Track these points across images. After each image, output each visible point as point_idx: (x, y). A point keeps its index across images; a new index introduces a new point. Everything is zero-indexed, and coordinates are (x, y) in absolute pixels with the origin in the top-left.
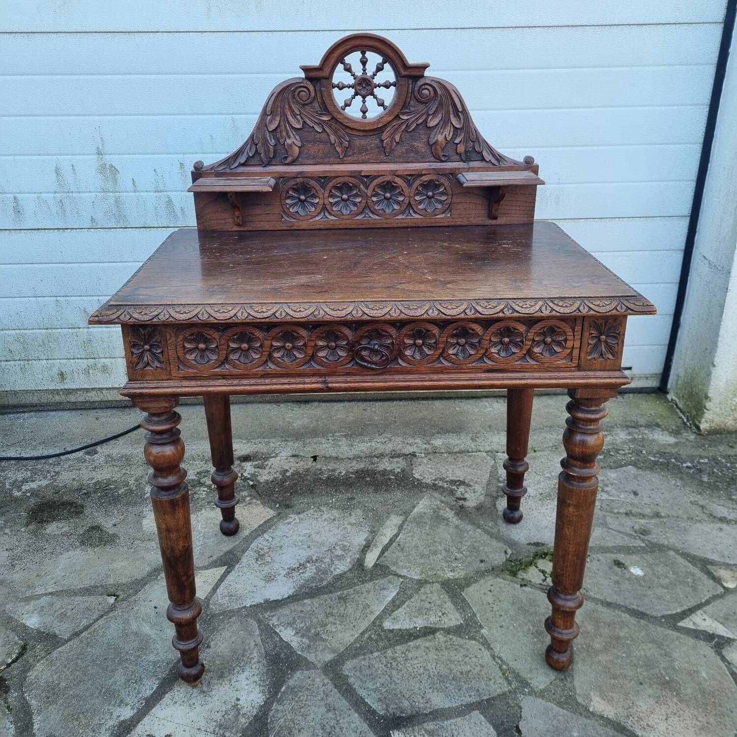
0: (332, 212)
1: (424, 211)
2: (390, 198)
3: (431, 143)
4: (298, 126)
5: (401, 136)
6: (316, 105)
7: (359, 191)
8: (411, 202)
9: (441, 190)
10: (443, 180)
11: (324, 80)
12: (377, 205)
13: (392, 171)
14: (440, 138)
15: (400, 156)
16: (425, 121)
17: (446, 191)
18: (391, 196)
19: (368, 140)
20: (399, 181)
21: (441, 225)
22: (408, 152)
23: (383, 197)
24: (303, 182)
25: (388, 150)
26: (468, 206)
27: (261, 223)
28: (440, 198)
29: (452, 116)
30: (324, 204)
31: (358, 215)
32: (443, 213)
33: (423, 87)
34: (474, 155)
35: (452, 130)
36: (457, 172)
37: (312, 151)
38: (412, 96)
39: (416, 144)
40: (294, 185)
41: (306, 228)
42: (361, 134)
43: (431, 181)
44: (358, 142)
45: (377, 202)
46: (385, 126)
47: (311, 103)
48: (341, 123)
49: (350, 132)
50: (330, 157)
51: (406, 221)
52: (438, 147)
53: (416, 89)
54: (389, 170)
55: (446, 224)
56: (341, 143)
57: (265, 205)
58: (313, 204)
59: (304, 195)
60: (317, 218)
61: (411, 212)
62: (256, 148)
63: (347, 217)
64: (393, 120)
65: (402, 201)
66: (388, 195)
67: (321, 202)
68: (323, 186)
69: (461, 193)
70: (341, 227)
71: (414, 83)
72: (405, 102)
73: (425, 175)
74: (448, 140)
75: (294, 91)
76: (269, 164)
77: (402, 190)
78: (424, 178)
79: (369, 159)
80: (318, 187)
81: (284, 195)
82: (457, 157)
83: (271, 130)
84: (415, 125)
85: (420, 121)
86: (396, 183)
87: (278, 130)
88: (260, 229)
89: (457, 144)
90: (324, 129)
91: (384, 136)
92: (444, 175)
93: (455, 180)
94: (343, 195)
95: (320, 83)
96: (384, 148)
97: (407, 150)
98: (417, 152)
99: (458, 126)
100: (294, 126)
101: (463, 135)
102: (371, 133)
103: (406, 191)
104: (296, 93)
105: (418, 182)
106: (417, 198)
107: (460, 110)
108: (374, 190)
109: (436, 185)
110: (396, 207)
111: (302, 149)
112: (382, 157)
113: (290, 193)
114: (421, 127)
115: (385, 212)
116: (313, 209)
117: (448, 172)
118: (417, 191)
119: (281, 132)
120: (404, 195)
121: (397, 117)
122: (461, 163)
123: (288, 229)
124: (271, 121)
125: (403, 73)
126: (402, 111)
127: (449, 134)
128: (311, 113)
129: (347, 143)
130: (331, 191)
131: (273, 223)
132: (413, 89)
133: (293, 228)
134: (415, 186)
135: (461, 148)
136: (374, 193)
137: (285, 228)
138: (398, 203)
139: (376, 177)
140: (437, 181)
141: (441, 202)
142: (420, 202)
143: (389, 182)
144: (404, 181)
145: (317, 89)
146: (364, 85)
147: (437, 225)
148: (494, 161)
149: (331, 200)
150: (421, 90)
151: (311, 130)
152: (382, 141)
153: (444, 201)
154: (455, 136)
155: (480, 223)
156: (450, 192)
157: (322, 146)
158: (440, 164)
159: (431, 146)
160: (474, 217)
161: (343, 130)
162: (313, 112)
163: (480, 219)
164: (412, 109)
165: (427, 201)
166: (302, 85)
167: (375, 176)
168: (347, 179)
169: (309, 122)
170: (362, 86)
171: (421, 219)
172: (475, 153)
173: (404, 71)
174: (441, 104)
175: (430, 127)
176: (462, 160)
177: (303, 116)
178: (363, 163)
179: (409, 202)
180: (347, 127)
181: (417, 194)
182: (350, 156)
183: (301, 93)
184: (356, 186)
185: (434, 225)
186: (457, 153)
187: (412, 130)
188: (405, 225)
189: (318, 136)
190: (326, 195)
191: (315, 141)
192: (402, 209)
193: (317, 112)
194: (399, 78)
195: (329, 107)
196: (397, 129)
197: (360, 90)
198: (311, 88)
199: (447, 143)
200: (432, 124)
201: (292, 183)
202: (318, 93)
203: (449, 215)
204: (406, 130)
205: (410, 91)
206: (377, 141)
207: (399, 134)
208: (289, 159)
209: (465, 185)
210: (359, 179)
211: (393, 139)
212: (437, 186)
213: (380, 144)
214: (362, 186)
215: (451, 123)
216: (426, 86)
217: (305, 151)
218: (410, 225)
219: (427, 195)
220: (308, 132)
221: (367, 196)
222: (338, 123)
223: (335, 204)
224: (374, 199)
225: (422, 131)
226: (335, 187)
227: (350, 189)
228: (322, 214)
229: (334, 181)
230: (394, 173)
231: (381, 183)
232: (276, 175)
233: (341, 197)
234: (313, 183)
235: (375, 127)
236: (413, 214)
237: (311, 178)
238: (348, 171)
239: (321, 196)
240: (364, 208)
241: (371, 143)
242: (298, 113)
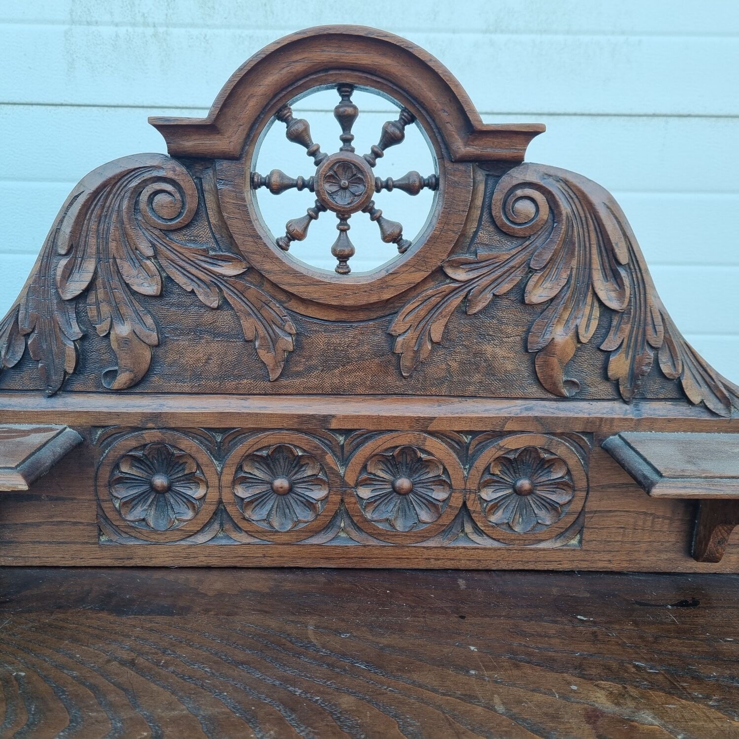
0: (242, 524)
1: (504, 531)
2: (411, 491)
3: (533, 347)
4: (150, 288)
5: (446, 326)
6: (202, 231)
7: (322, 469)
8: (469, 504)
9: (555, 476)
10: (563, 449)
11: (225, 164)
12: (371, 508)
13: (418, 419)
14: (560, 335)
15: (441, 381)
16: (520, 290)
17: (571, 479)
18: (414, 484)
19: (351, 333)
20: (437, 448)
21: (551, 567)
22: (466, 368)
23: (388, 488)
24: (161, 443)
25: (406, 362)
26: (632, 520)
27: (41, 547)
28: (553, 497)
29: (598, 277)
30: (220, 502)
31: (315, 532)
32: (560, 535)
33: (519, 192)
34: (654, 385)
35: (596, 313)
36: (605, 429)
37: (188, 359)
38: (485, 216)
39: (488, 349)
40: (135, 449)
41: (168, 562)
42: (333, 316)
43: (529, 451)
44: (320, 340)
45: (371, 502)
46: (402, 297)
47: (188, 226)
48: (275, 285)
49: (301, 309)
50: (239, 377)
51: (451, 554)
52: (555, 361)
53: (498, 196)
54: (410, 418)
55: (566, 566)
56: (275, 340)
57: (52, 499)
58: (189, 502)
59: (167, 473)
60: (201, 539)
61: (468, 528)
62: (26, 344)
63: (285, 538)
64: (425, 281)
65: (444, 501)
66: (404, 483)
67: (213, 496)
68: (219, 453)
69: (614, 486)
70: (266, 563)
71: (490, 182)
72: (463, 235)
73: (511, 433)
74: (584, 340)
75: (137, 191)
76: (64, 388)
77: (445, 470)
78: (511, 443)
79: (354, 384)
80: (204, 457)
81: (105, 474)
82: (605, 389)
83: (68, 296)
84: (490, 296)
85: (506, 287)
86: (429, 454)
87: (91, 298)
88: (37, 563)
89: (608, 353)
90: (225, 301)
91: (399, 324)
92: (567, 436)
93: (597, 449)
94: (275, 476)
95: (215, 170)
96: (399, 357)
97: (462, 363)
98: (490, 371)
99: (614, 305)
100: (135, 288)
101: (627, 328)
102: (361, 316)
103: (458, 472)
104: (144, 197)
105: (489, 454)
106: (488, 494)
107: (623, 257)
108: (365, 468)
109: (543, 462)
110: (425, 516)
111: (160, 351)
112: (391, 380)
113: (125, 468)
114: (505, 302)
115: (393, 526)
116: (190, 514)
117: (578, 428)
118: (487, 477)
119: (97, 304)
120: (450, 486)
121: (439, 273)
122: (617, 406)
123: (117, 564)
124: (68, 273)
125: (461, 147)
126: (454, 257)
127: (588, 326)
128: (188, 254)
129: (289, 339)
130: (240, 468)
131: (74, 547)
132: (489, 196)
133: (132, 563)
134: (481, 462)
135: (619, 366)
136: (365, 476)
137: (108, 562)
138: (431, 505)
139: (370, 435)
140: (548, 451)
141: (552, 507)
142: (495, 506)
143: (407, 450)
144: (452, 447)
145: (206, 187)
146: (344, 182)
147: (540, 567)
148: (713, 404)
149: (241, 492)
150: (511, 200)
151: (188, 301)
152: (392, 338)
153: (561, 506)
154: (604, 330)
155: (664, 567)
156: (583, 484)
157: (216, 347)
158: (554, 404)
159: (533, 357)
160: (647, 551)
161: (281, 303)
162: (196, 251)
163: (664, 556)
164: (483, 253)
165: (514, 502)
166: (162, 173)
167: (369, 431)
168: (286, 438)
169: (180, 279)
170: (338, 183)
171: (495, 550)
172: (659, 380)
173: (466, 144)
174: (568, 243)
175: (532, 305)
176: (620, 397)
177: (164, 263)
178: (336, 393)
179: (464, 503)
180: (291, 296)
181: (487, 484)
182: (298, 374)
183: (159, 198)
184: (312, 457)
185: (531, 567)
186: (606, 378)
187: (480, 312)
188: (449, 565)
189: (208, 317)
190: (227, 478)
191: (197, 332)
192: (440, 522)
193: (206, 251)
194: (449, 165)
195: (238, 239)
196: (436, 306)
197: (331, 194)
198: (188, 184)
199: (578, 349)
200: (538, 294)
201: (128, 442)
202: (209, 198)
203: (574, 542)
204: (462, 311)
205: (479, 202)
206: (379, 338)
207: (443, 321)
208: (123, 379)
209: (656, 491)
210: (321, 438)
211: (424, 334)
212: (545, 465)
213: (386, 346)
214: (330, 458)
215: (595, 295)
216: (529, 192)
217: (171, 357)
218: (463, 564)
219: (513, 487)
220: (179, 305)
221: (344, 484)
222: (267, 286)
223: (252, 502)
224: (365, 493)
225: (508, 313)
226: (252, 458)
227: (297, 463)
228: (216, 526)
229: (251, 440)
230: (423, 425)
231: (386, 450)
232: (82, 421)
233: (271, 484)
234: (188, 444)
235: (374, 299)
236: (474, 537)
237: (186, 431)
238: (293, 416)
239: (213, 480)
240: (334, 517)
241: (361, 343)
242: (150, 252)
